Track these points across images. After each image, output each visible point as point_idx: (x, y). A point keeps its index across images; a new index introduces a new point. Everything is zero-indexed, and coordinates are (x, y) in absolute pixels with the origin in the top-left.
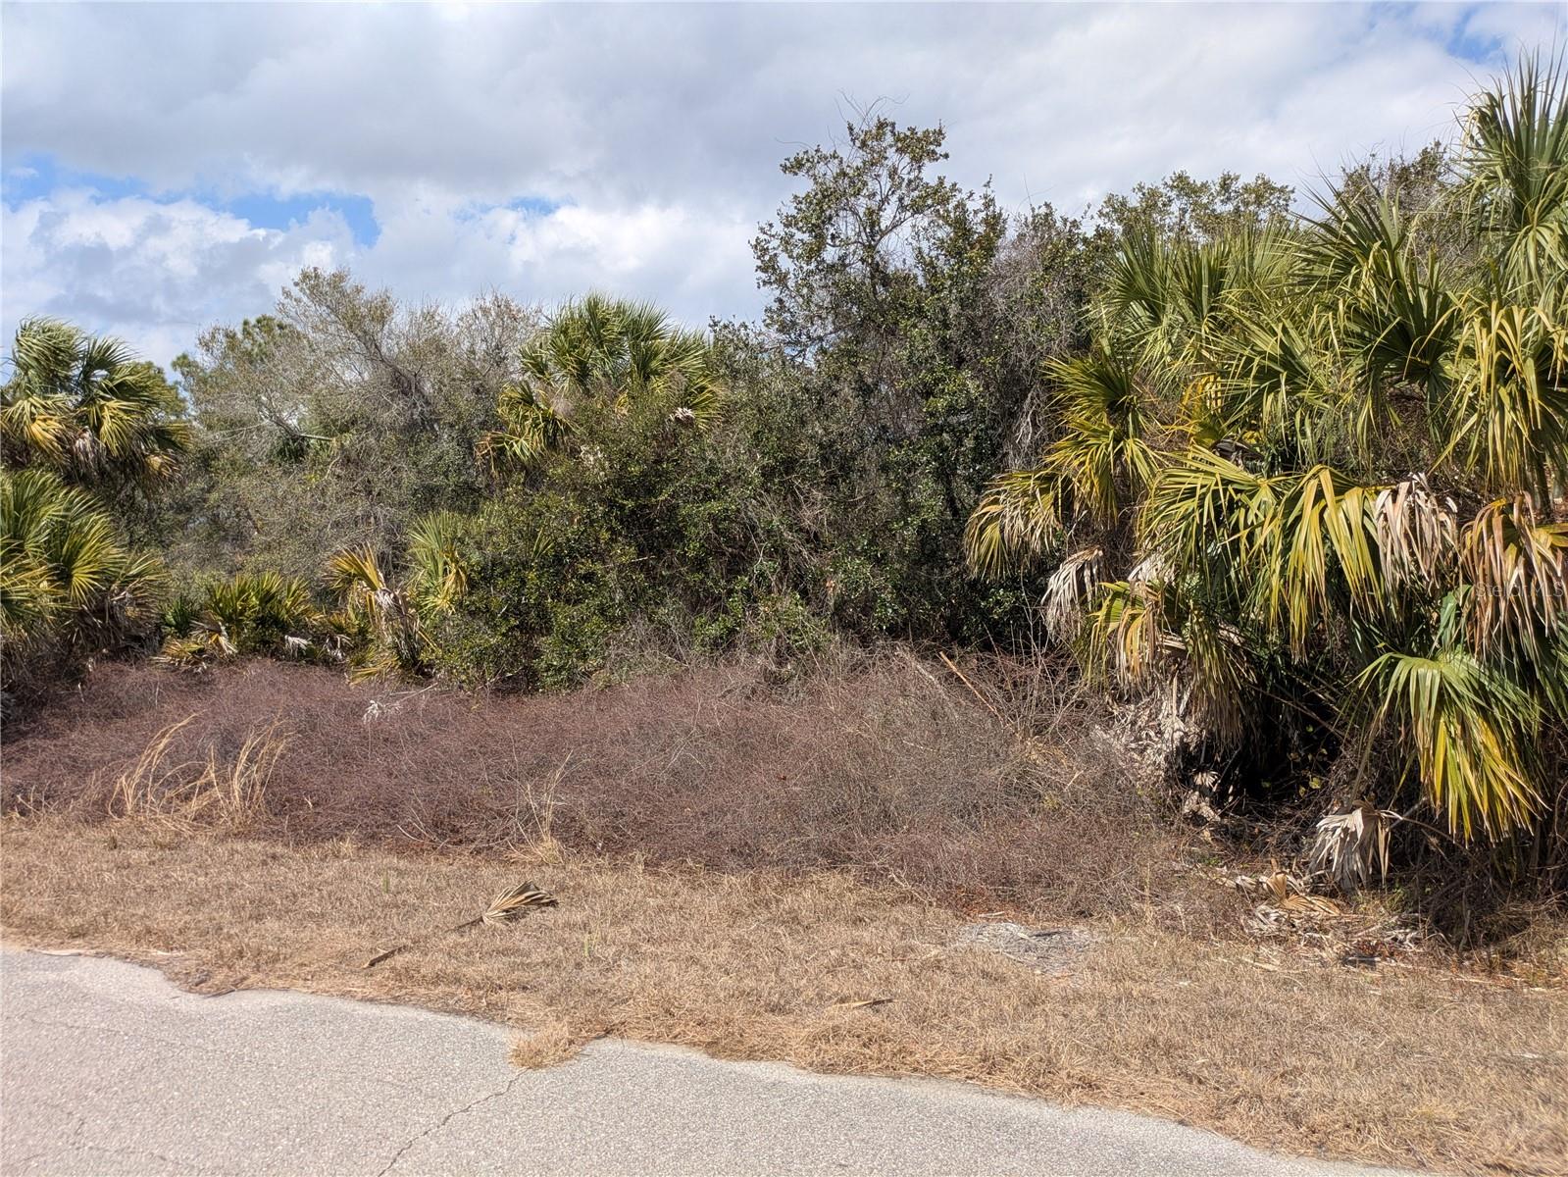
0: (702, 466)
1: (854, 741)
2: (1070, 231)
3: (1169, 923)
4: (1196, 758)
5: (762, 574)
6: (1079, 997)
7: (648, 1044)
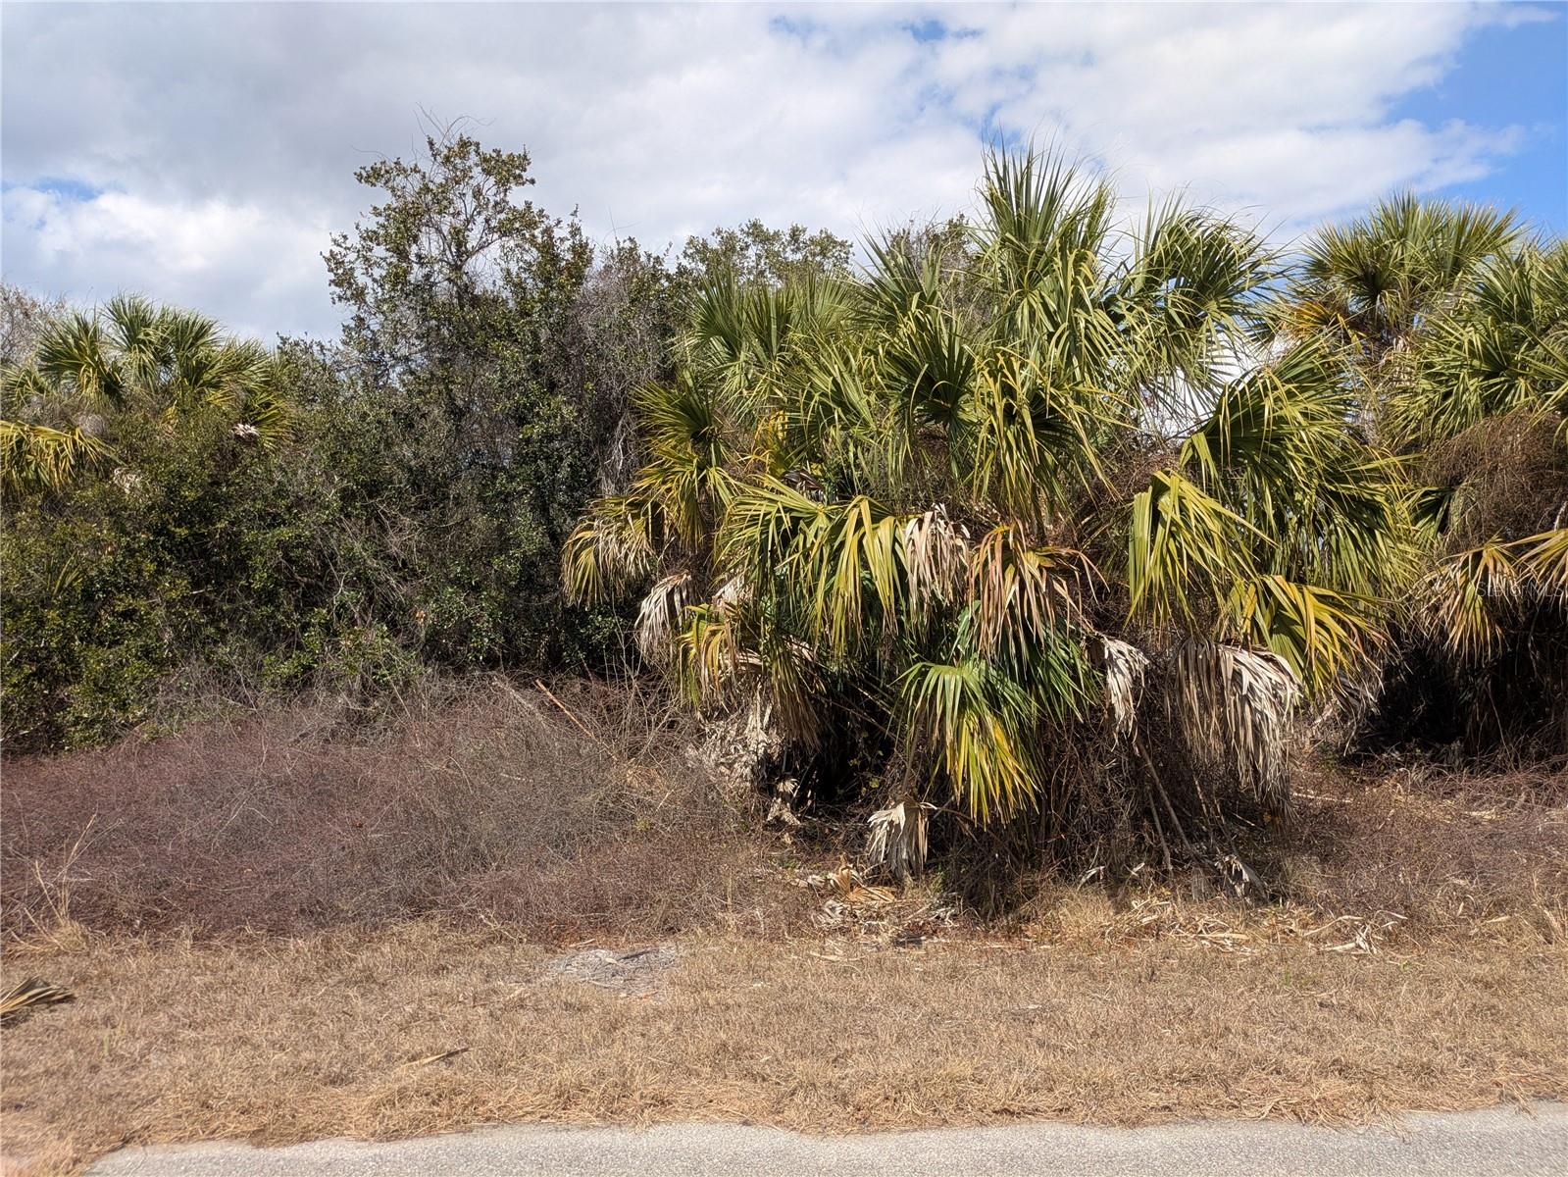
0: (268, 489)
1: (442, 781)
2: (654, 267)
3: (749, 929)
4: (779, 767)
5: (342, 605)
6: (659, 1014)
7: (178, 1147)
